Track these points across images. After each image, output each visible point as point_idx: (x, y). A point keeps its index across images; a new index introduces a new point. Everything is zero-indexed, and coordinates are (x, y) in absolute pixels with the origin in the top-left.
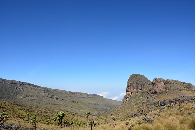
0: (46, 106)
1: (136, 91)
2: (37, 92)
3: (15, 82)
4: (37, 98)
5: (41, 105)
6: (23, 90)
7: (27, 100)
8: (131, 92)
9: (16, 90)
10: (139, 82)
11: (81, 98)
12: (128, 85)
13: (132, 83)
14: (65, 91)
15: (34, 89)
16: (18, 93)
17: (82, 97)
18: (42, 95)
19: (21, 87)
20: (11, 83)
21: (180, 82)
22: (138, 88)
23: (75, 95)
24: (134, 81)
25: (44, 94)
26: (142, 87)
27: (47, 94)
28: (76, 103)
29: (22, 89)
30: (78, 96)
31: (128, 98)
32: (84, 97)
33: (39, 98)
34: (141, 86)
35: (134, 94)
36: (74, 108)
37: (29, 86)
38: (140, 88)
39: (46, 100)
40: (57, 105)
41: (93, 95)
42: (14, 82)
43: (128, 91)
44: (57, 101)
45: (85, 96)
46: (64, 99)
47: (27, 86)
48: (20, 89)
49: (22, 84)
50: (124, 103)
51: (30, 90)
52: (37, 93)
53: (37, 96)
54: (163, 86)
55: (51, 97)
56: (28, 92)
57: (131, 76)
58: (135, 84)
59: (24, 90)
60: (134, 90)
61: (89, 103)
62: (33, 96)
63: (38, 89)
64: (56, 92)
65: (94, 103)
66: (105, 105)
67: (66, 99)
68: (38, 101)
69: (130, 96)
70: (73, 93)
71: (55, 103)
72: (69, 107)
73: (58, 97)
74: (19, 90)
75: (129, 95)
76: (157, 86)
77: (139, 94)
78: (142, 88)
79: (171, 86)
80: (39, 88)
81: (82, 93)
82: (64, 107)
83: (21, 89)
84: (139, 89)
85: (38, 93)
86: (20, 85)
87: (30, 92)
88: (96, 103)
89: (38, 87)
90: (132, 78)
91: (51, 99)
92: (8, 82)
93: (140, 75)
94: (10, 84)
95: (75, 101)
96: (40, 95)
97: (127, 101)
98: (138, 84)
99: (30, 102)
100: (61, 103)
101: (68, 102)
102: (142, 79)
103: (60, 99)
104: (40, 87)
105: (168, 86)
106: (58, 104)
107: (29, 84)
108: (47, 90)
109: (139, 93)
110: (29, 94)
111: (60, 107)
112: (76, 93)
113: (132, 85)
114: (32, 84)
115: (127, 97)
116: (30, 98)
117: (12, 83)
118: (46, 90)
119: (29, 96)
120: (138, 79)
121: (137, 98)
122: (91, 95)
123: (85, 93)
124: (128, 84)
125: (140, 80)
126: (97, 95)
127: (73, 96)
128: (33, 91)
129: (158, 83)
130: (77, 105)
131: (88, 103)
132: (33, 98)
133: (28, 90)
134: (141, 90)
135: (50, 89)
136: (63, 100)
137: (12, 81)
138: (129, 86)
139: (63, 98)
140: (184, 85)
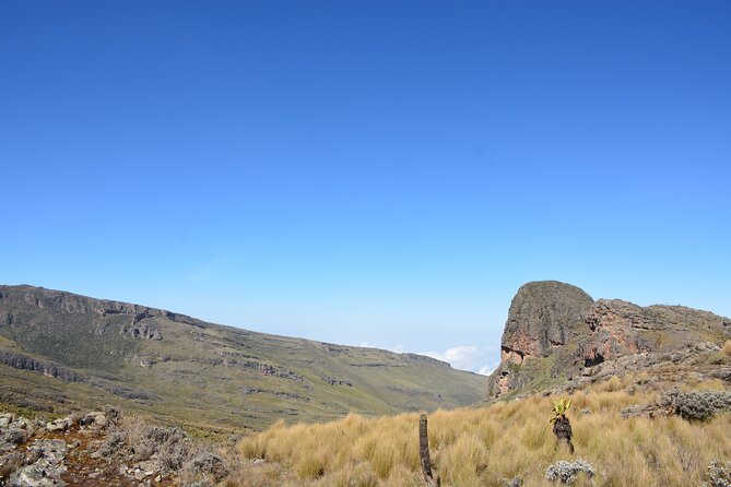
0: (228, 396)
1: (539, 350)
2: (199, 344)
3: (123, 306)
4: (195, 367)
5: (209, 393)
6: (148, 336)
7: (161, 375)
8: (519, 353)
9: (125, 337)
10: (551, 311)
11: (363, 369)
12: (508, 324)
13: (524, 316)
14: (304, 340)
15: (187, 332)
16: (129, 347)
17: (369, 365)
18: (214, 357)
19: (142, 326)
20: (107, 312)
21: (710, 317)
22: (545, 338)
23: (342, 356)
24: (530, 308)
25: (220, 351)
26: (562, 334)
27: (233, 351)
28: (344, 386)
29: (146, 332)
30: (353, 361)
31: (506, 379)
32: (377, 365)
33: (204, 366)
34: (562, 329)
35: (529, 360)
36: (331, 405)
37: (170, 323)
38: (557, 337)
39: (228, 376)
40: (268, 395)
41: (413, 356)
42: (118, 308)
43: (507, 350)
44: (271, 378)
45: (380, 361)
46: (300, 371)
47: (163, 321)
48: (137, 332)
49: (144, 314)
50: (491, 394)
51: (172, 338)
52: (199, 348)
53: (196, 359)
54: (627, 332)
55: (248, 365)
56: (167, 342)
57: (522, 288)
58: (534, 321)
59: (151, 336)
60: (532, 345)
61: (395, 389)
62: (183, 359)
63: (203, 335)
64: (273, 344)
65: (413, 386)
66: (456, 396)
67: (306, 372)
68: (198, 378)
69: (517, 369)
70: (333, 349)
71: (261, 385)
72: (313, 403)
73: (275, 365)
74: (133, 335)
75: (510, 366)
76: (604, 331)
77: (550, 361)
78: (563, 339)
79: (661, 333)
80: (208, 331)
81: (370, 350)
82: (294, 400)
83: (142, 333)
84: (553, 343)
85: (201, 350)
86: (140, 318)
87: (173, 343)
88: (420, 388)
89: (203, 325)
90: (525, 296)
91: (249, 372)
92: (99, 308)
93: (559, 283)
94: (104, 315)
95: (338, 379)
96: (208, 356)
97: (504, 390)
98: (547, 323)
99: (170, 379)
100: (284, 386)
101: (311, 384)
102: (568, 302)
103: (280, 373)
104: (211, 326)
105: (651, 332)
106: (272, 388)
107: (170, 315)
108: (237, 338)
109: (552, 358)
110: (167, 351)
111: (280, 401)
112: (346, 350)
113: (523, 325)
114: (181, 315)
115: (504, 374)
116: (172, 366)
117: (112, 309)
118: (232, 337)
119: (167, 360)
120: (550, 302)
121: (541, 379)
122: (401, 356)
123: (381, 351)
124: (511, 320)
125: (557, 306)
126: (425, 358)
127: (335, 360)
128: (185, 338)
129: (609, 319)
130: (346, 395)
131: (390, 388)
132: (181, 366)
133: (167, 337)
134: (559, 344)
135: (250, 333)
136: (291, 376)
137: (111, 303)
138: (510, 330)
139: (293, 369)
140: (725, 332)
